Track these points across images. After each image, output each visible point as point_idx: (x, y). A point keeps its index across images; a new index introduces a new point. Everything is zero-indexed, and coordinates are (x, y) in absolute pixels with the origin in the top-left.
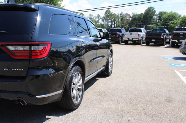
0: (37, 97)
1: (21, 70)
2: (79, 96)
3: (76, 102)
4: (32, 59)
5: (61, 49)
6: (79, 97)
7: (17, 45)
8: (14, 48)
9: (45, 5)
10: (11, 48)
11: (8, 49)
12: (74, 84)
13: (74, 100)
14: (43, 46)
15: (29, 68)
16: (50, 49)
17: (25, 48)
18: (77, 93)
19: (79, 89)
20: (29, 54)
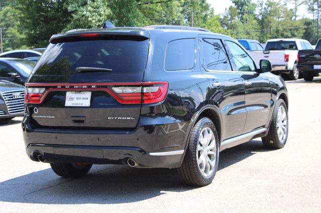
0: (151, 154)
1: (130, 118)
2: (211, 167)
3: (205, 175)
4: (144, 104)
5: (180, 92)
6: (211, 169)
7: (125, 86)
8: (121, 91)
9: (157, 28)
10: (117, 90)
11: (114, 92)
12: (201, 145)
13: (202, 171)
14: (158, 88)
15: (141, 115)
16: (167, 92)
17: (135, 90)
18: (207, 160)
19: (210, 156)
20: (140, 98)
